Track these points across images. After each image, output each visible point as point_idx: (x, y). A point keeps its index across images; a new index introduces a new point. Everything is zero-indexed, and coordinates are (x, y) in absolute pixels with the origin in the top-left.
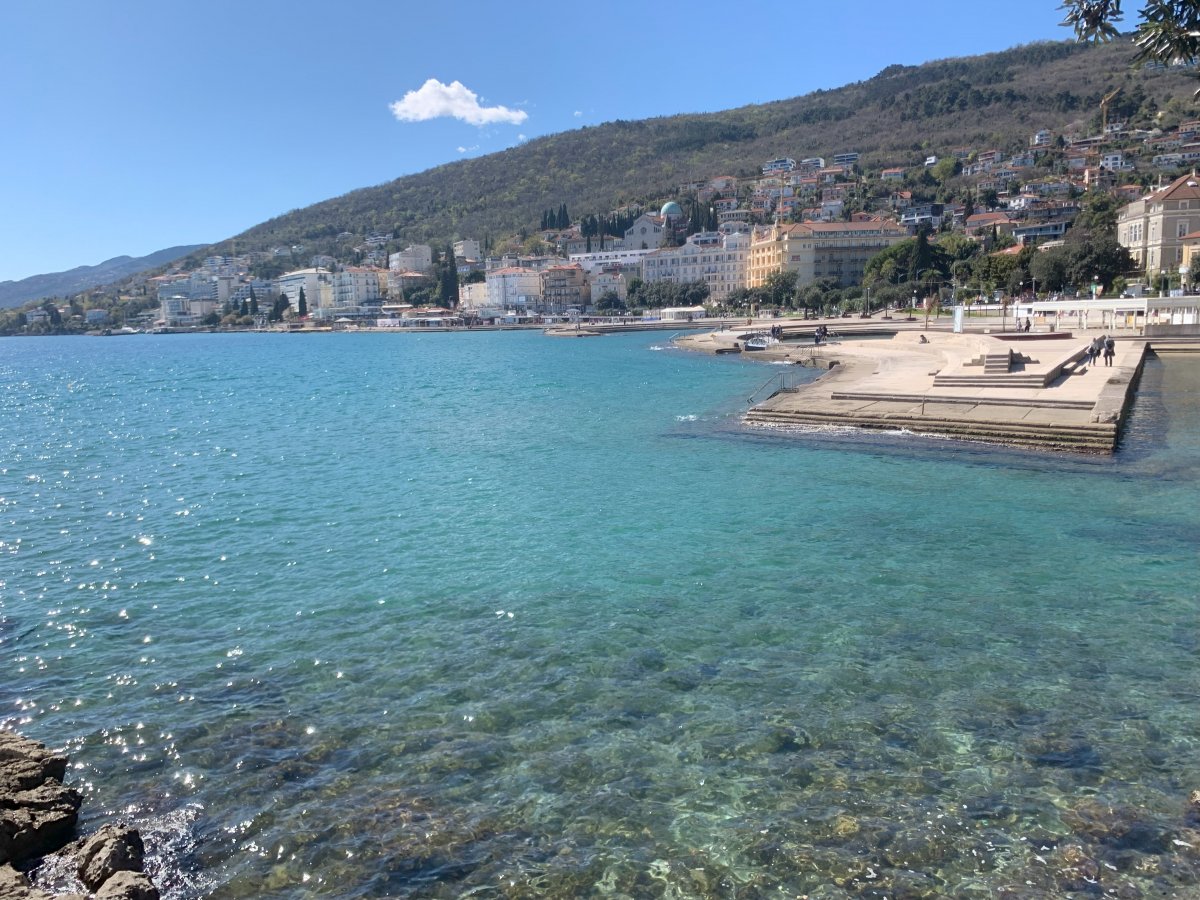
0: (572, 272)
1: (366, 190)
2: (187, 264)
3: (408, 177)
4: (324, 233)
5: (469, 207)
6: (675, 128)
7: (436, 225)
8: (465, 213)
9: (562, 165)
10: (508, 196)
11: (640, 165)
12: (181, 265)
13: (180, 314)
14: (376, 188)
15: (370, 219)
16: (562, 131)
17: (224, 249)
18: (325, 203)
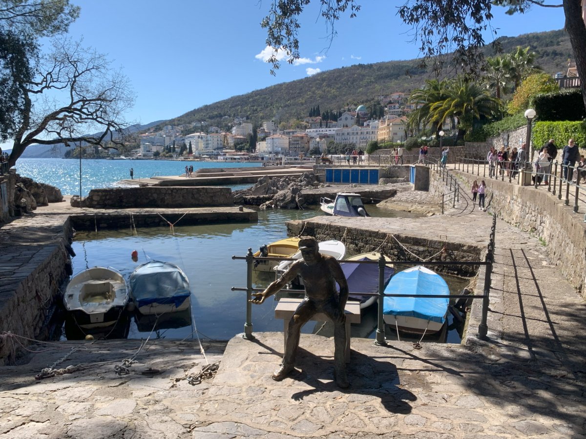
0: (302, 138)
1: (239, 96)
2: (156, 129)
3: (257, 91)
4: (217, 116)
5: (282, 105)
6: (387, 68)
7: (266, 114)
8: (280, 108)
9: (329, 86)
10: (301, 100)
11: (366, 86)
12: (154, 129)
13: (147, 151)
14: (242, 95)
15: (238, 110)
16: (332, 69)
17: (172, 123)
18: (219, 103)
